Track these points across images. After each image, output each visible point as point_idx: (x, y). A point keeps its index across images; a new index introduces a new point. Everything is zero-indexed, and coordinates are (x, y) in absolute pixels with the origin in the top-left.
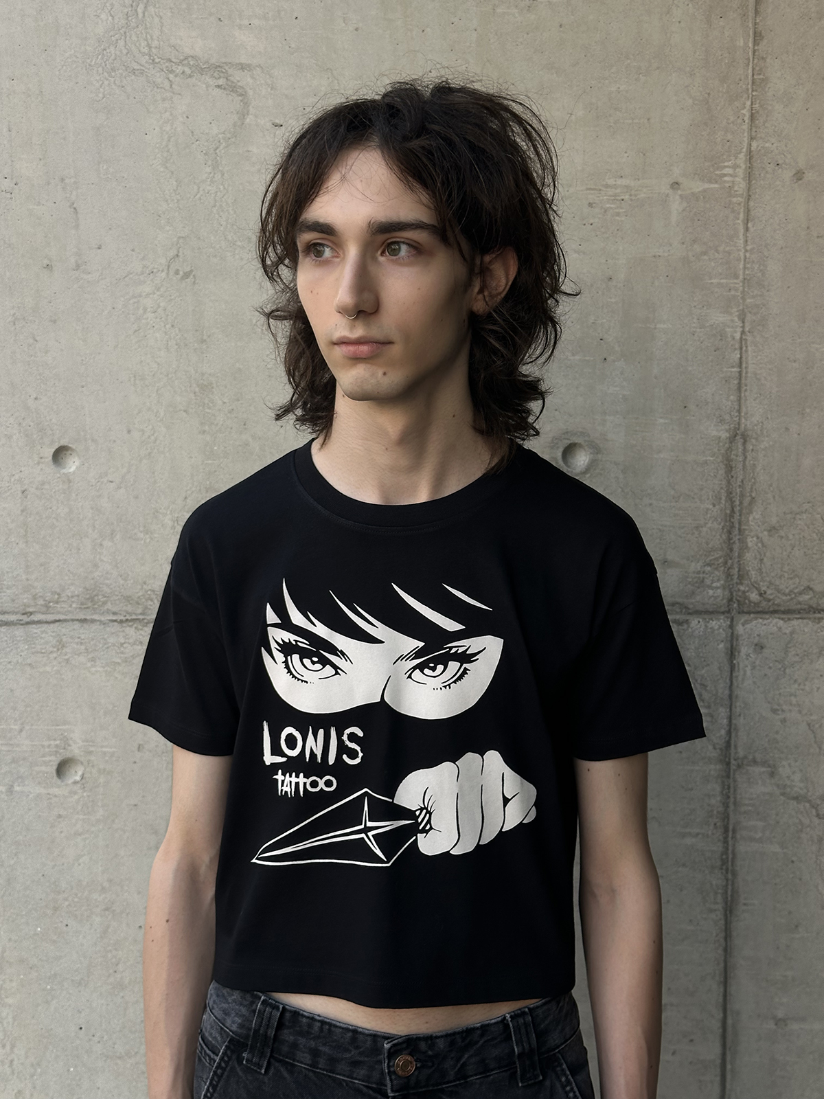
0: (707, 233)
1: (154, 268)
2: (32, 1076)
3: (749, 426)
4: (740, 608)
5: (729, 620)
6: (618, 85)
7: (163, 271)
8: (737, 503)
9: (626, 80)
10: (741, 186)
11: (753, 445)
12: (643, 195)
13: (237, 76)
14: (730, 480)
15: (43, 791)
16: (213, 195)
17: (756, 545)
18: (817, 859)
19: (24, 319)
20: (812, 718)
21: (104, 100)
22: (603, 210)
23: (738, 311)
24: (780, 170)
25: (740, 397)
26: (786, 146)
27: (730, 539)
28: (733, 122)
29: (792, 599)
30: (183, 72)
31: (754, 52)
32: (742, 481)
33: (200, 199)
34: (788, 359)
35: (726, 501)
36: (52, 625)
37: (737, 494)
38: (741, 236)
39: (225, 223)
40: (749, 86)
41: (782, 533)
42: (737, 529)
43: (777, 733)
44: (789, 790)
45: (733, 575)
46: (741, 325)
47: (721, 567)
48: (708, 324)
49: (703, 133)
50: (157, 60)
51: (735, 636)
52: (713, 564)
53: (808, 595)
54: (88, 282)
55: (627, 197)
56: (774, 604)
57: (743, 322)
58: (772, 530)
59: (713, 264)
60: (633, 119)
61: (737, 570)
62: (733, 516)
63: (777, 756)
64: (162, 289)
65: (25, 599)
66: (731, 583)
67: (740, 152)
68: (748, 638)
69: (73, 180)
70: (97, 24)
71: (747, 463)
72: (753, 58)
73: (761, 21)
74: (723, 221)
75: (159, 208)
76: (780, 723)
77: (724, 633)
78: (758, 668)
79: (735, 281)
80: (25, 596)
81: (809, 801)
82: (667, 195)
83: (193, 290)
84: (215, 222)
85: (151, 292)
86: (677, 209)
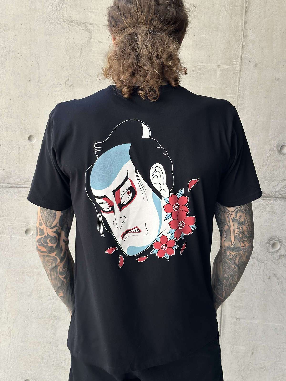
0: (228, 81)
1: (61, 83)
2: (13, 323)
6: (203, 35)
7: (64, 84)
9: (205, 34)
10: (238, 67)
12: (209, 69)
13: (89, 27)
15: (21, 238)
16: (80, 62)
18: (251, 271)
19: (22, 96)
21: (49, 32)
22: (197, 73)
24: (250, 63)
26: (252, 56)
28: (237, 48)
30: (73, 25)
31: (244, 27)
33: (76, 63)
34: (250, 120)
36: (26, 188)
38: (238, 83)
39: (83, 71)
40: (242, 38)
49: (228, 51)
50: (65, 21)
54: (41, 86)
55: (204, 69)
59: (229, 91)
60: (207, 46)
64: (63, 89)
65: (18, 180)
67: (239, 57)
69: (38, 55)
70: (48, 9)
72: (244, 29)
73: (247, 18)
74: (232, 78)
75: (64, 65)
79: (235, 96)
80: (18, 179)
82: (216, 69)
83: (73, 90)
84: (80, 70)
85: (60, 90)
86: (219, 74)
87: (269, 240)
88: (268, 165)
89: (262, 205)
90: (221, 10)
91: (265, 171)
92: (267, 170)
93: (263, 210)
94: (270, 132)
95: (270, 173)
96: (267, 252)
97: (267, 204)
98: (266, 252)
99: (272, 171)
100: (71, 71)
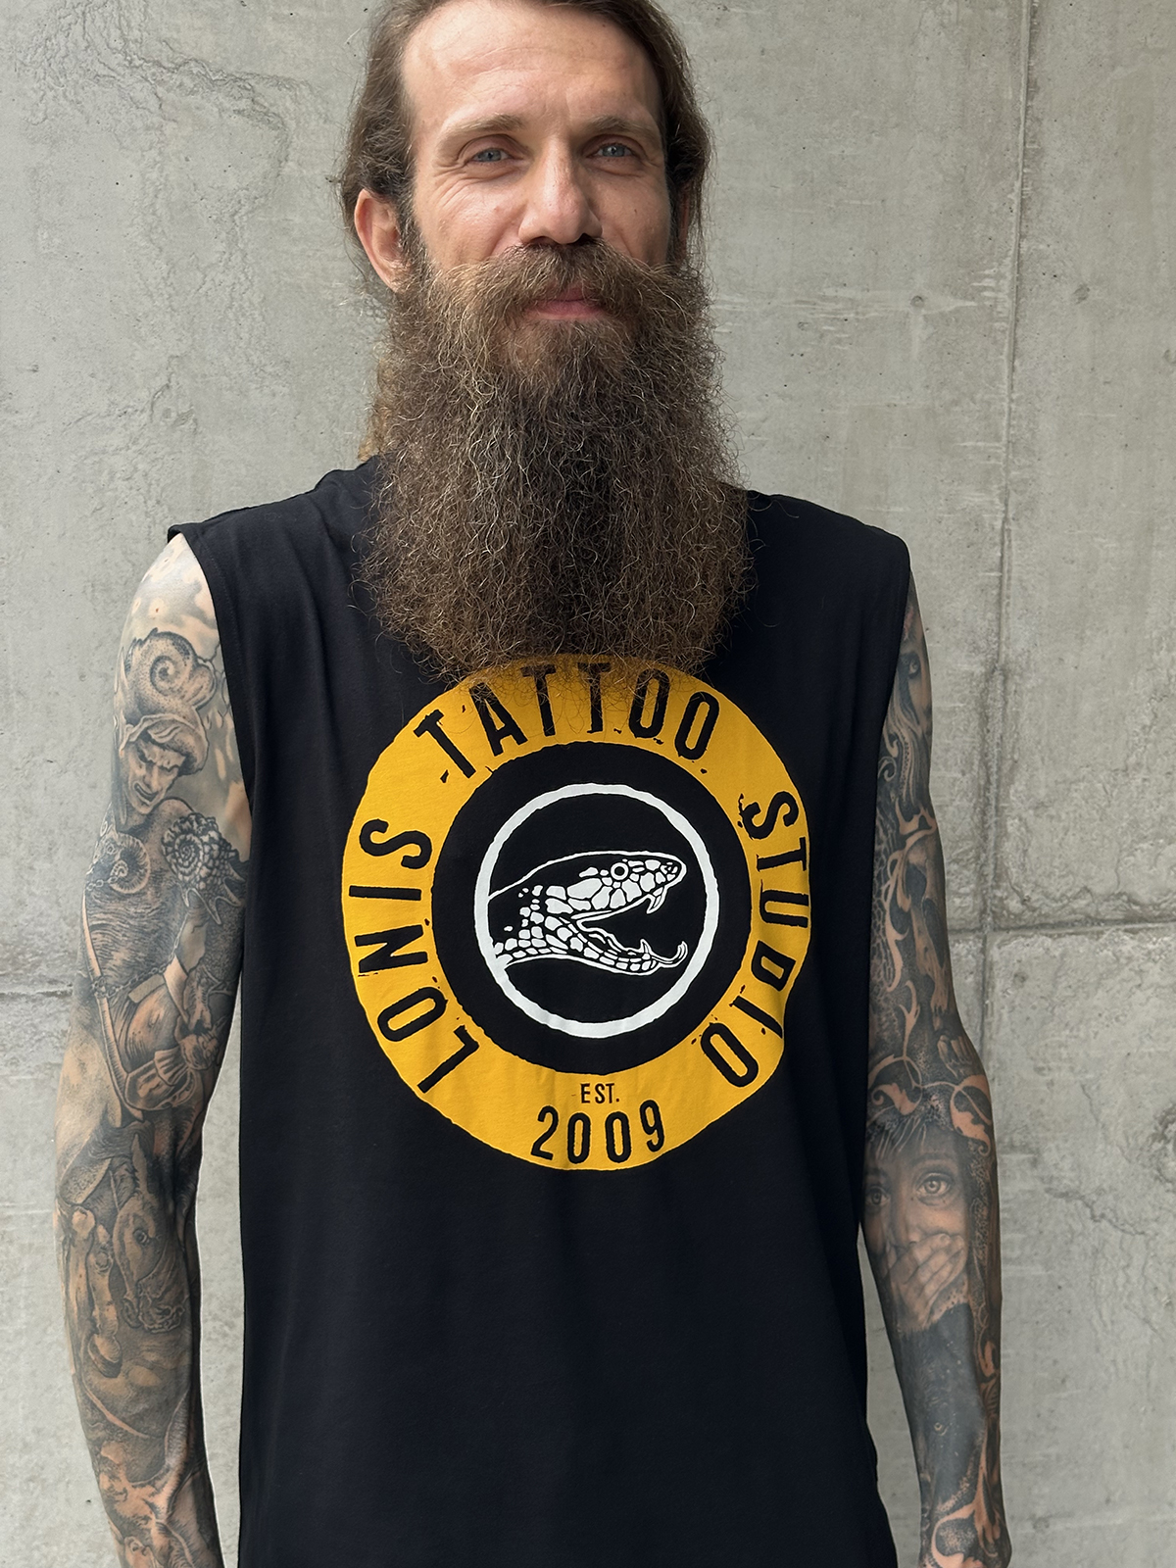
0: (961, 373)
1: (129, 407)
3: (1012, 657)
4: (995, 923)
5: (981, 940)
6: (842, 147)
7: (142, 411)
8: (994, 769)
9: (854, 140)
10: (1006, 305)
11: (1017, 684)
12: (876, 314)
13: (270, 95)
14: (985, 736)
16: (228, 290)
17: (1019, 830)
18: (1092, 1280)
20: (1088, 1076)
22: (818, 335)
23: (999, 489)
24: (1058, 284)
25: (1000, 614)
26: (1066, 249)
27: (984, 822)
28: (997, 212)
29: (1063, 907)
30: (181, 85)
31: (1027, 109)
32: (1001, 737)
33: (206, 295)
34: (1064, 558)
35: (980, 766)
37: (994, 755)
38: (1005, 380)
39: (247, 336)
40: (1020, 159)
41: (1053, 812)
42: (993, 807)
43: (1042, 1101)
44: (1055, 1183)
45: (987, 875)
46: (1004, 509)
47: (971, 864)
48: (959, 508)
49: (957, 226)
50: (138, 63)
51: (988, 964)
52: (962, 860)
53: (1085, 899)
54: (15, 426)
55: (851, 316)
56: (1040, 915)
57: (1006, 505)
58: (1039, 806)
59: (967, 419)
60: (861, 200)
61: (992, 866)
62: (988, 789)
63: (1041, 1135)
64: (141, 441)
66: (985, 886)
67: (1006, 256)
68: (1006, 966)
71: (1008, 711)
72: (1026, 118)
73: (1036, 64)
74: (981, 355)
75: (138, 307)
76: (1045, 1088)
77: (974, 960)
78: (1018, 1008)
79: (997, 445)
81: (1082, 1198)
82: (907, 315)
83: (193, 443)
84: (231, 333)
85: (122, 445)
86: (920, 337)
87: (1161, 1124)
88: (1148, 768)
89: (1130, 959)
90: (920, 24)
91: (1135, 794)
92: (1143, 791)
93: (1131, 984)
94: (1148, 610)
95: (1155, 803)
96: (1157, 1178)
97: (1149, 953)
98: (1152, 1180)
99: (1166, 793)
100: (180, 340)
